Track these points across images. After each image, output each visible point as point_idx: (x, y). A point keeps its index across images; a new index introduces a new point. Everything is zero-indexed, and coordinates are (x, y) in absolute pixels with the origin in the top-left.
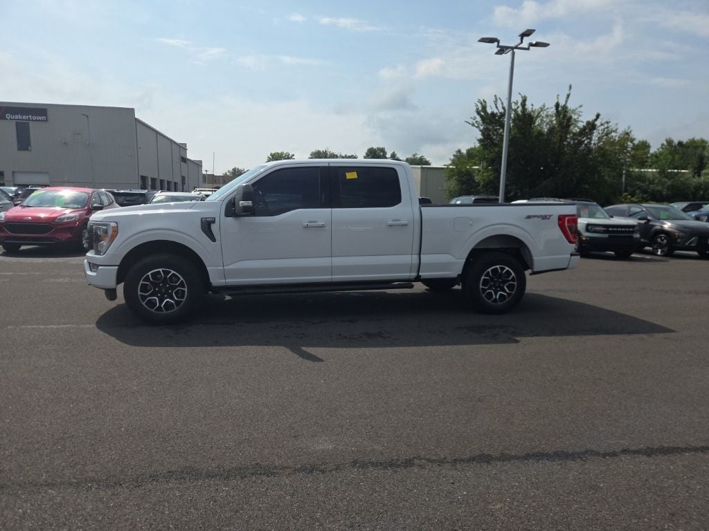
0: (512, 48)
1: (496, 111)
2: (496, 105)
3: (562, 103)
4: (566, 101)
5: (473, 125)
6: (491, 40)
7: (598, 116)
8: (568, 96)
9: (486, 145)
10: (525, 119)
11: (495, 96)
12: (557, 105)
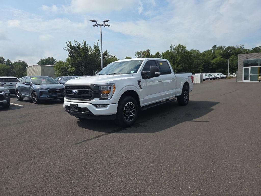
0: (100, 25)
1: (75, 45)
2: (75, 43)
3: (96, 45)
4: (97, 45)
5: (66, 50)
6: (94, 21)
7: (107, 50)
8: (98, 43)
9: (72, 58)
10: (86, 49)
11: (75, 40)
12: (95, 46)
